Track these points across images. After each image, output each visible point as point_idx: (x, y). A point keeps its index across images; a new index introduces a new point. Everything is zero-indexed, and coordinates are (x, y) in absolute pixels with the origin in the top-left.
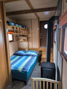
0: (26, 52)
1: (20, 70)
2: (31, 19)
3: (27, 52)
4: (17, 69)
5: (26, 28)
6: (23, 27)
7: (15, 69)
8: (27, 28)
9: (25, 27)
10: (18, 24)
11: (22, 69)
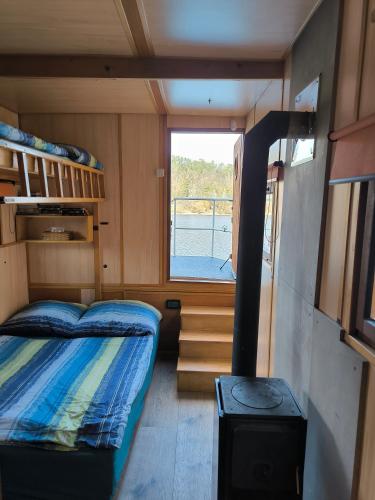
0: (82, 313)
1: (63, 439)
2: (119, 116)
3: (95, 310)
4: (46, 438)
5: (85, 163)
6: (73, 157)
7: (30, 438)
8: (93, 162)
9: (82, 158)
10: (45, 139)
11: (81, 432)
